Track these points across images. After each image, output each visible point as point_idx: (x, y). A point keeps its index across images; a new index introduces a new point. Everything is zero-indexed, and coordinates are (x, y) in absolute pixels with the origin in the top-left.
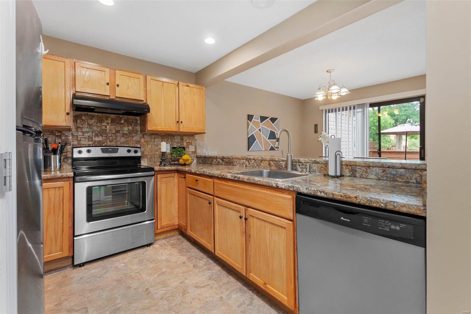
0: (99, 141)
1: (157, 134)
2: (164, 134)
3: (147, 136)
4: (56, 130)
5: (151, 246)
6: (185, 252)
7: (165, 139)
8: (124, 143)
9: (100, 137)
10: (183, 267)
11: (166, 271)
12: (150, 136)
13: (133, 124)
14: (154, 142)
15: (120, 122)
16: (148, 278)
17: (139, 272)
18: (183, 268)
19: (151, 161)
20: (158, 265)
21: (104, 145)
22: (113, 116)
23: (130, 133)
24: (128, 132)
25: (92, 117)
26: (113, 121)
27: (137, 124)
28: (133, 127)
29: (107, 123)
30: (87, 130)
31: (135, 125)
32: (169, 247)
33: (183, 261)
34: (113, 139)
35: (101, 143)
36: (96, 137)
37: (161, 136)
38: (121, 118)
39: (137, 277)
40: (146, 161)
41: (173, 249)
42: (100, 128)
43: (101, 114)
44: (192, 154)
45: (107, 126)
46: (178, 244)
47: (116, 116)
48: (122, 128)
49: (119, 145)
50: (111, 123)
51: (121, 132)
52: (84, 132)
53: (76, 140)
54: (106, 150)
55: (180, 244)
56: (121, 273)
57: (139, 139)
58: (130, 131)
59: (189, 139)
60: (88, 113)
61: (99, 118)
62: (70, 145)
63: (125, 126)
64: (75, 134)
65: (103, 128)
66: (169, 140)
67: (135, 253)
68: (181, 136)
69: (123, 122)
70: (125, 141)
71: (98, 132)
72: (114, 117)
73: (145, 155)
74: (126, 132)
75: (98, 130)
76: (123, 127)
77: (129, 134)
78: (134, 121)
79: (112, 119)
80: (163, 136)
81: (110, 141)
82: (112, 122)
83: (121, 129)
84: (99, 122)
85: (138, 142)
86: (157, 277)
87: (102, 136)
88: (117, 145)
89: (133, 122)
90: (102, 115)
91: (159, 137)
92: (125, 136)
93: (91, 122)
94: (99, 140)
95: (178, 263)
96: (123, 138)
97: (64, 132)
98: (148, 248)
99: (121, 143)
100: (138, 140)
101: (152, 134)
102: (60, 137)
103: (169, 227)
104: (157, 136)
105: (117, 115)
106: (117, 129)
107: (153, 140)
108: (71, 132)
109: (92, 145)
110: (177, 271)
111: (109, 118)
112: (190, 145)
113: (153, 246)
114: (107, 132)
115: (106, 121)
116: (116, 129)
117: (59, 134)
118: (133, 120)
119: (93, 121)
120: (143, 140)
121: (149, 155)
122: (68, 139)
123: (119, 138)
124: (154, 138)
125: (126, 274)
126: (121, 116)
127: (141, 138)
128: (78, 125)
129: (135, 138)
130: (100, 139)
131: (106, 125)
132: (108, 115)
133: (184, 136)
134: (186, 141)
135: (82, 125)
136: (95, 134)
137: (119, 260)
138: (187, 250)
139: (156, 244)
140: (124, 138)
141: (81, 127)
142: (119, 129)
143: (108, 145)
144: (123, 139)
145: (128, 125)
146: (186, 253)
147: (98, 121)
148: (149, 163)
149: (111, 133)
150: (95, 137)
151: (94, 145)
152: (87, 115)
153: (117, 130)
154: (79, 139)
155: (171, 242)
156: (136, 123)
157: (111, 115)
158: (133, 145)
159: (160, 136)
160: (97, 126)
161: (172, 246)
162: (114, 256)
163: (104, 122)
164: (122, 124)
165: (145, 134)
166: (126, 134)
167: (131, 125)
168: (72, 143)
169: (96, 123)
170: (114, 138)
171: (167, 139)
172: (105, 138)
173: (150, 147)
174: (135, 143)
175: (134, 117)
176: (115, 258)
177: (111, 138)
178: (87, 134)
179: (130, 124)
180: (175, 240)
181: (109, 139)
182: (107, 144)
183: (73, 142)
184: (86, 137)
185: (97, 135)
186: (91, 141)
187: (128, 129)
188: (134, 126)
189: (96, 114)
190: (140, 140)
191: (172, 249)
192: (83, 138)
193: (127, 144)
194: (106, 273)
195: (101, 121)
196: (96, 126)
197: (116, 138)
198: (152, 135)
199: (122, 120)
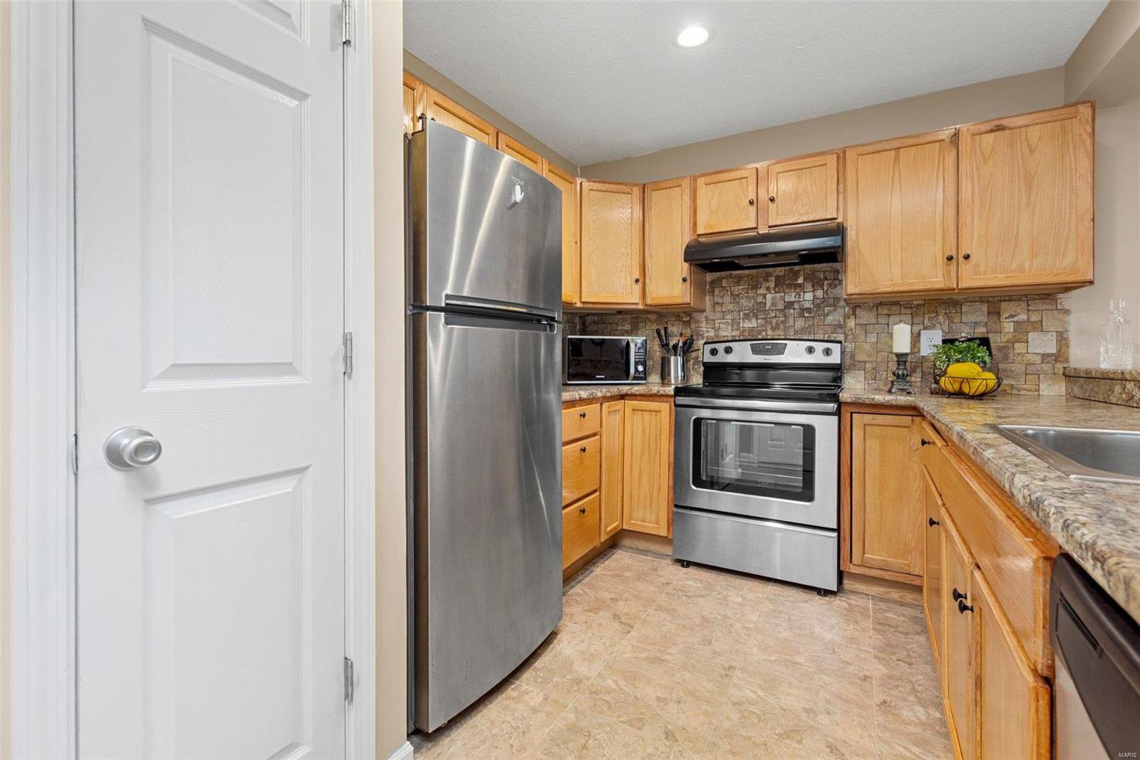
0: (752, 329)
1: (897, 303)
2: (920, 302)
3: (864, 310)
4: (684, 312)
5: (827, 598)
6: (898, 660)
7: (926, 316)
8: (803, 330)
9: (754, 320)
10: (851, 684)
11: (802, 665)
12: (875, 308)
13: (826, 283)
14: (886, 326)
15: (795, 282)
16: (755, 650)
17: (751, 629)
18: (848, 686)
19: (875, 379)
20: (799, 643)
21: (760, 337)
22: (779, 271)
23: (818, 306)
24: (813, 303)
25: (739, 280)
26: (780, 283)
27: (838, 282)
28: (827, 291)
29: (767, 289)
30: (731, 307)
31: (830, 285)
32: (869, 624)
33: (867, 673)
34: (779, 322)
35: (755, 333)
36: (746, 321)
37: (911, 308)
38: (798, 271)
39: (739, 635)
40: (862, 379)
41: (871, 633)
42: (752, 301)
43: (755, 271)
44: (1042, 363)
45: (766, 294)
46: (899, 629)
47: (785, 270)
48: (800, 295)
49: (791, 337)
50: (775, 288)
51: (796, 306)
52: (725, 312)
53: (712, 328)
54: (759, 348)
55: (907, 634)
56: (722, 612)
57: (841, 319)
58: (819, 301)
59: (1029, 310)
60: (732, 272)
61: (752, 279)
62: (703, 338)
63: (808, 290)
64: (711, 317)
65: (760, 299)
66: (941, 318)
67: (783, 592)
68: (988, 302)
69: (800, 281)
70: (807, 326)
71: (749, 310)
72: (782, 273)
73: (859, 362)
74: (807, 305)
75: (750, 305)
76: (802, 294)
77: (815, 309)
78: (828, 276)
79: (777, 278)
80: (917, 306)
81: (773, 329)
82: (776, 285)
83: (797, 299)
84: (752, 289)
85: (840, 327)
86: (772, 661)
87: (757, 319)
88: (788, 337)
89: (826, 279)
90: (758, 272)
91: (903, 310)
92: (806, 315)
93: (737, 289)
94: (751, 326)
95: (851, 669)
96: (801, 319)
97: (694, 314)
98: (818, 597)
99: (796, 332)
100: (839, 321)
101: (881, 304)
102: (688, 323)
103: (891, 573)
104: (895, 308)
105: (788, 268)
106: (789, 300)
107: (883, 320)
108: (705, 314)
109: (738, 338)
110: (827, 682)
111: (772, 276)
112: (1034, 329)
113: (832, 599)
114: (767, 309)
115: (765, 285)
116: (786, 300)
117: (688, 319)
118: (826, 274)
119: (741, 287)
120: (851, 323)
121: (871, 362)
122: (699, 327)
123: (791, 320)
124: (886, 315)
125: (728, 618)
126: (797, 268)
127: (846, 317)
128: (716, 299)
129: (830, 319)
130: (752, 324)
131: (765, 292)
132: (770, 270)
133: (1004, 301)
134: (1016, 319)
135: (722, 297)
136: (744, 314)
137: (743, 589)
138: (909, 656)
139: (843, 598)
140: (804, 319)
141: (720, 301)
142: (793, 299)
143: (769, 337)
144: (800, 323)
145: (813, 286)
146: (899, 662)
147: (750, 287)
148: (868, 384)
149: (776, 310)
150: (744, 322)
151: (742, 338)
152: (731, 276)
153: (788, 302)
154: (717, 325)
155: (888, 615)
156: (834, 279)
157: (775, 269)
158: (826, 335)
159: (906, 308)
160: (748, 298)
161: (879, 627)
162: (742, 577)
163: (761, 288)
164: (800, 285)
165: (859, 306)
166: (809, 310)
167: (822, 286)
168: (705, 335)
169: (746, 290)
170: (782, 322)
171: (933, 315)
172: (764, 321)
173: (874, 340)
174: (830, 332)
175: (830, 264)
176: (741, 580)
177: (774, 321)
178: (730, 315)
179: (817, 284)
180: (903, 615)
181: (771, 323)
182: (767, 335)
183: (707, 332)
184: (727, 322)
185: (747, 317)
186: (737, 330)
187: (814, 296)
188: (828, 289)
189: (747, 272)
190: (845, 322)
191: (872, 631)
192: (723, 323)
193: (810, 332)
194: (702, 596)
195: (756, 287)
196: (746, 297)
197: (786, 321)
198: (879, 307)
199: (799, 277)
